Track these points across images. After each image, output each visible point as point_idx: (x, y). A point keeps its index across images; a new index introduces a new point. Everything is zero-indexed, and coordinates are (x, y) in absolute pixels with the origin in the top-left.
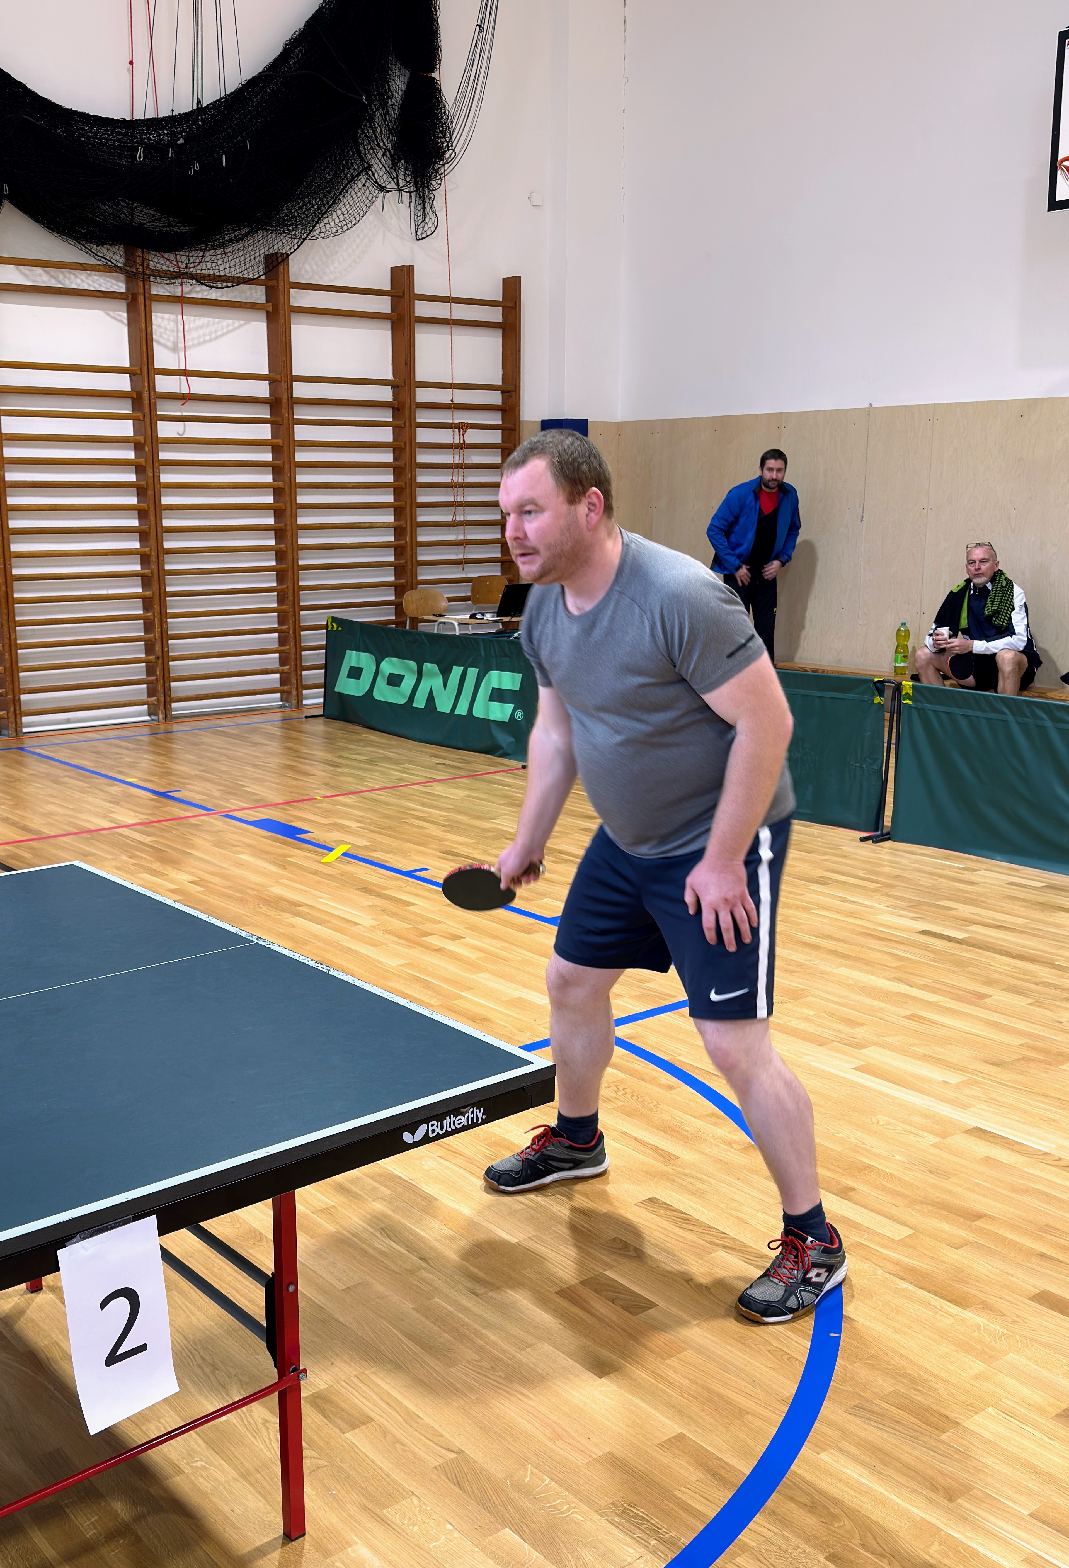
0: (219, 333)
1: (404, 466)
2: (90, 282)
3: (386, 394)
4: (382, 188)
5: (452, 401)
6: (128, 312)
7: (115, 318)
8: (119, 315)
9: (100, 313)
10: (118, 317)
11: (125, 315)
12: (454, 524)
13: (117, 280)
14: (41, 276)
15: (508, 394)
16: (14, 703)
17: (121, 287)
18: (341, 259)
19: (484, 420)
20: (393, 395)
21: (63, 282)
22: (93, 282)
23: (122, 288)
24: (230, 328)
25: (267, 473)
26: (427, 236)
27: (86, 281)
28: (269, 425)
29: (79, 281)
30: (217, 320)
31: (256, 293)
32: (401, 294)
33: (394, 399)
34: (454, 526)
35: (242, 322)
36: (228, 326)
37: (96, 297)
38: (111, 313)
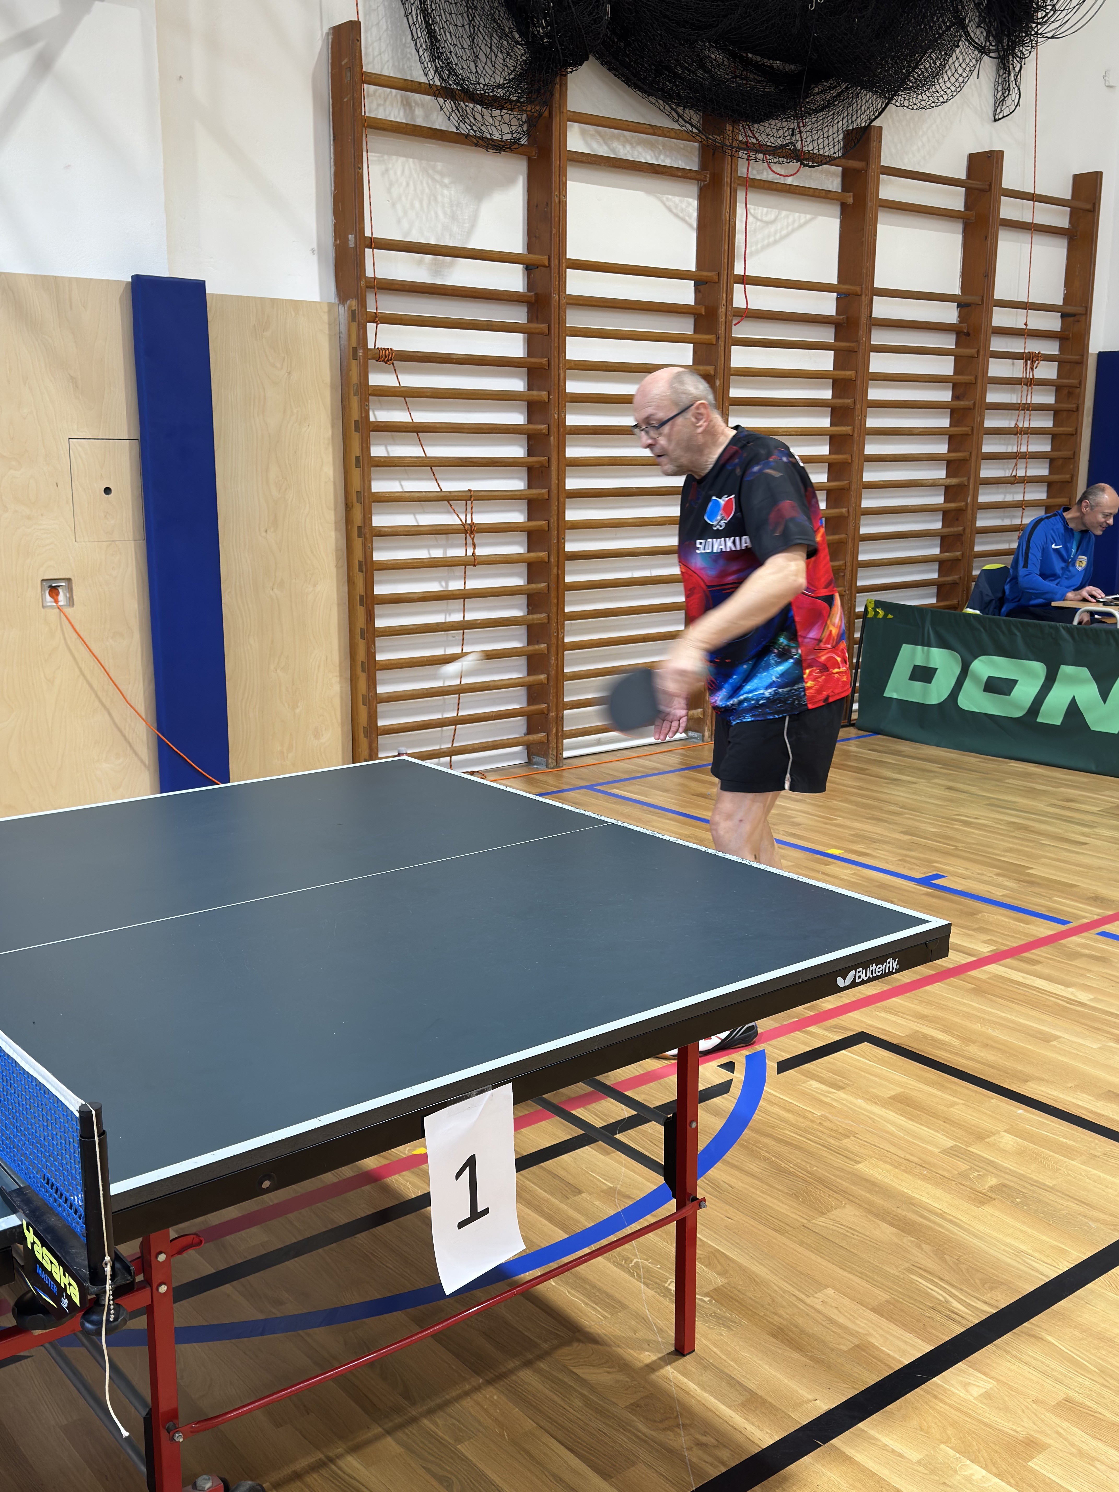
0: (788, 230)
1: (972, 407)
3: (949, 314)
4: (980, 49)
5: (1026, 324)
6: (701, 199)
8: (689, 202)
10: (688, 205)
11: (695, 203)
12: (1013, 481)
13: (690, 154)
15: (1072, 319)
16: (557, 723)
17: (692, 164)
18: (920, 141)
19: (1051, 351)
20: (959, 316)
23: (694, 165)
25: (823, 416)
26: (1004, 116)
28: (833, 352)
30: (787, 212)
31: (832, 178)
32: (988, 187)
33: (960, 322)
34: (1012, 483)
35: (810, 216)
36: (798, 220)
37: (671, 175)
38: (682, 198)
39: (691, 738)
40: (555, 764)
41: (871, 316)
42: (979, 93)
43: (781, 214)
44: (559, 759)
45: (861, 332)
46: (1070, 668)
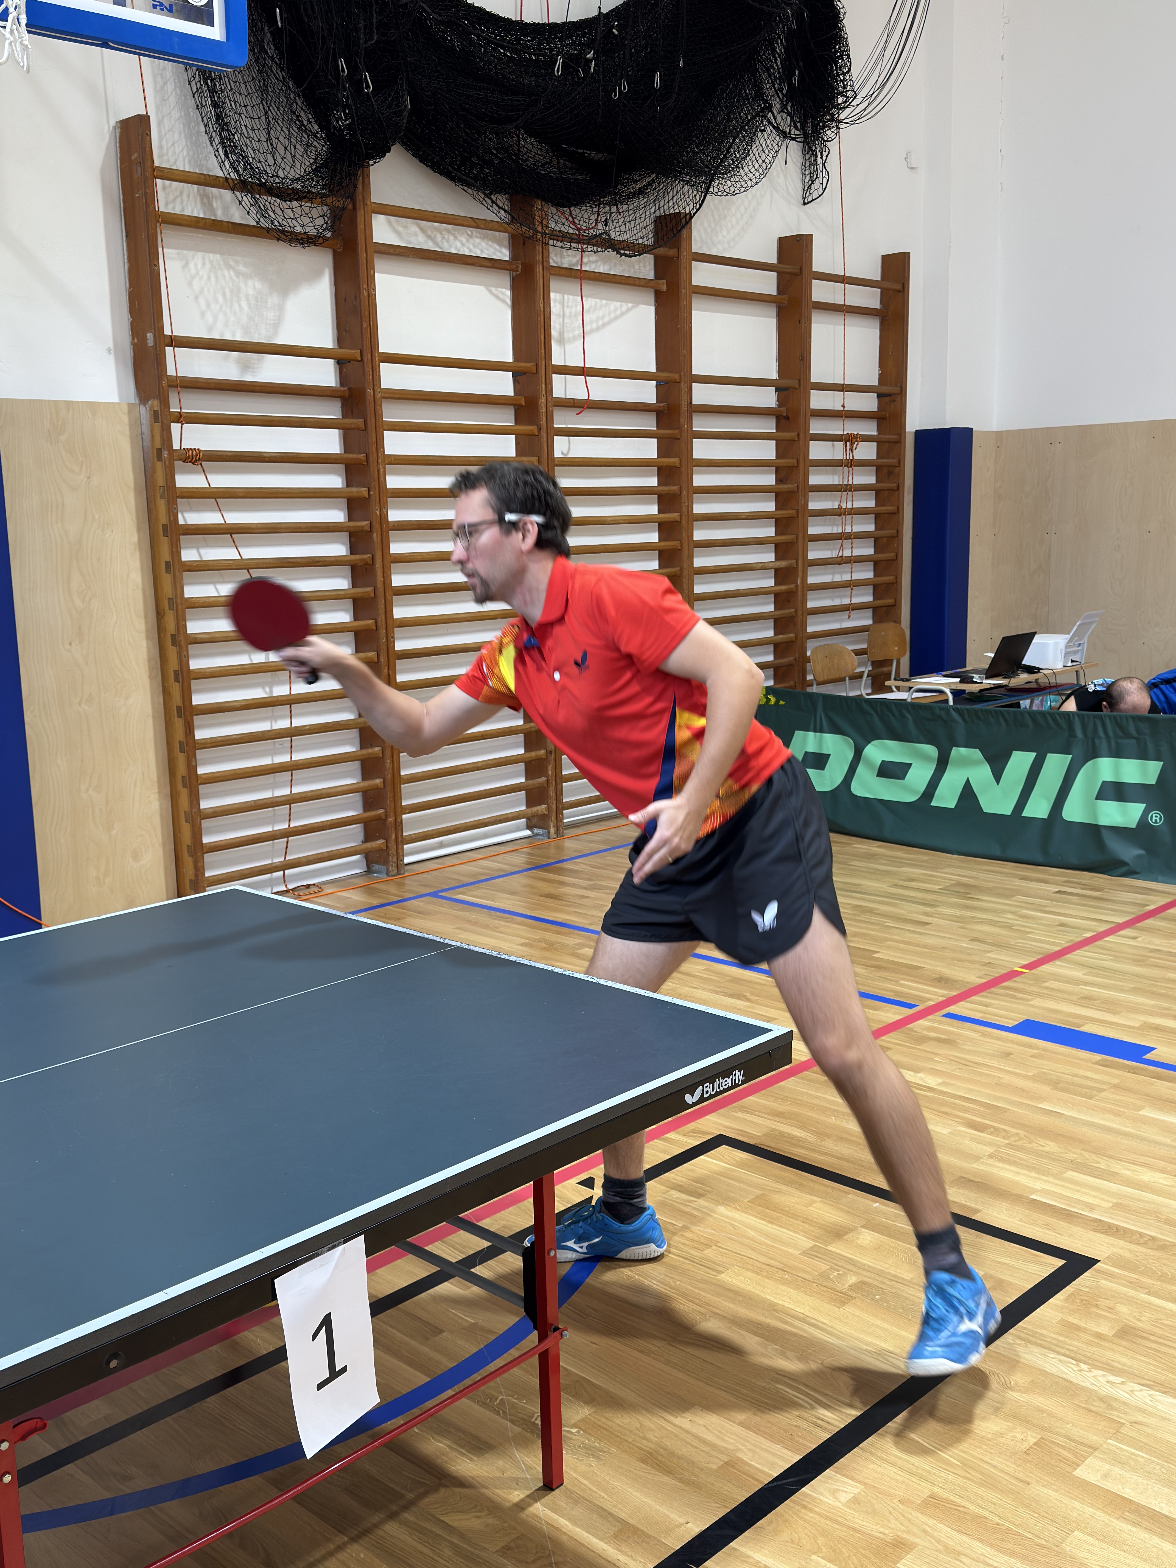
0: (606, 320)
1: (796, 490)
2: (471, 247)
3: (768, 398)
4: (784, 135)
5: (843, 406)
6: (514, 289)
7: (497, 297)
8: (502, 293)
9: (481, 289)
10: (501, 296)
11: (508, 293)
12: (840, 561)
13: (500, 244)
14: (416, 235)
15: (888, 399)
16: (396, 828)
17: (504, 254)
18: (729, 225)
19: (869, 431)
20: (778, 401)
21: (440, 244)
22: (475, 246)
23: (505, 255)
24: (618, 312)
25: (650, 503)
26: (813, 200)
27: (467, 245)
28: (655, 440)
29: (459, 245)
30: (604, 302)
31: (645, 266)
32: (798, 271)
33: (779, 406)
34: (840, 564)
35: (630, 305)
36: (616, 309)
37: (482, 266)
38: (493, 289)
39: (537, 835)
40: (396, 871)
41: (691, 403)
42: (786, 177)
43: (596, 303)
44: (400, 866)
45: (682, 420)
46: (963, 750)
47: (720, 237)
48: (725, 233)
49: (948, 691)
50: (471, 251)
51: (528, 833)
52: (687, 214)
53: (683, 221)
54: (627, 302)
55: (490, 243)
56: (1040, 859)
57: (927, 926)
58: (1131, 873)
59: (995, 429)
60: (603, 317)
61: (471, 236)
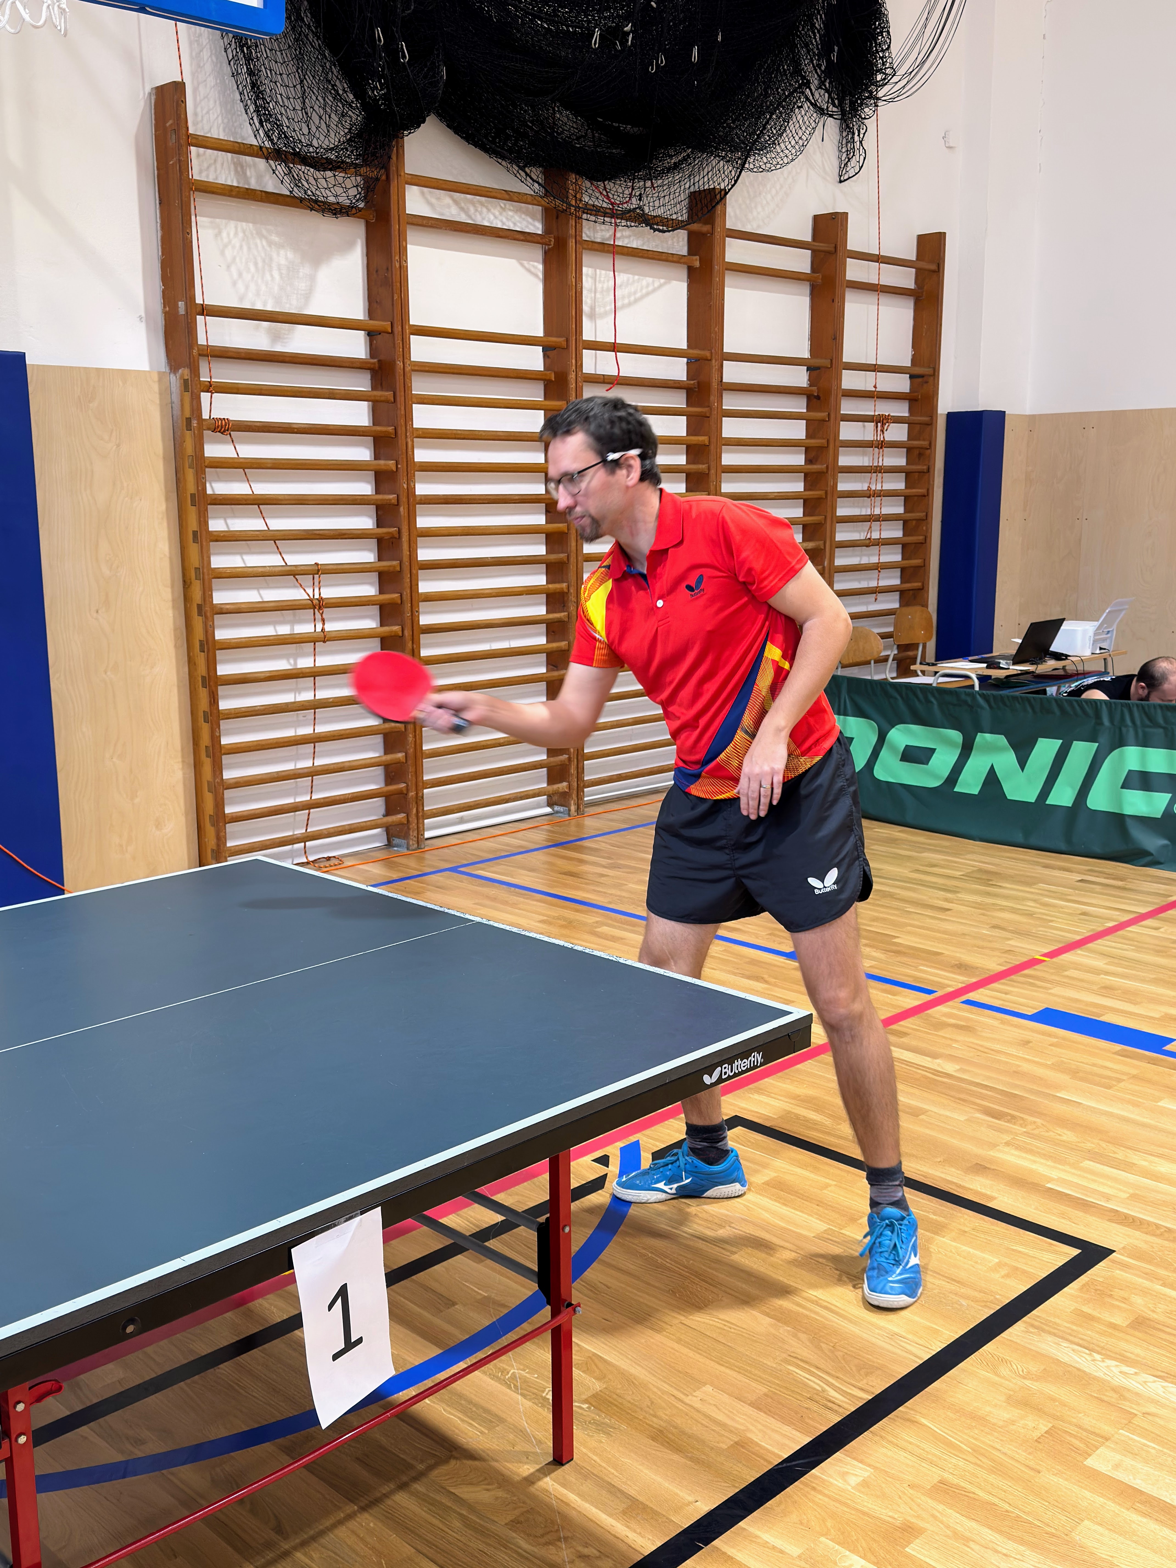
0: (638, 295)
1: (825, 471)
2: (504, 220)
3: (799, 377)
4: (821, 112)
5: (875, 387)
6: (546, 262)
7: (529, 271)
8: (533, 266)
9: (513, 262)
10: (533, 269)
11: (540, 267)
12: (869, 543)
13: (533, 217)
14: (449, 207)
15: (920, 380)
16: (417, 803)
17: (537, 227)
18: (765, 202)
19: (901, 412)
20: (809, 380)
21: (473, 216)
22: (507, 219)
23: (538, 229)
24: (651, 288)
25: (678, 482)
26: (850, 178)
27: (500, 218)
28: (685, 417)
29: (492, 217)
30: (636, 277)
31: (678, 242)
32: (833, 250)
33: (811, 385)
34: (867, 546)
35: (662, 281)
36: (648, 286)
37: (515, 239)
38: (525, 263)
39: (557, 812)
40: (416, 846)
41: (721, 381)
42: (822, 154)
43: (628, 280)
44: (420, 840)
45: (712, 398)
46: (988, 736)
47: (755, 213)
48: (760, 209)
49: (974, 676)
50: (504, 224)
51: (548, 810)
52: (721, 190)
53: (718, 197)
54: (659, 278)
55: (523, 216)
56: (1063, 846)
57: (947, 912)
58: (1155, 863)
59: (1028, 413)
60: (635, 293)
61: (504, 209)
